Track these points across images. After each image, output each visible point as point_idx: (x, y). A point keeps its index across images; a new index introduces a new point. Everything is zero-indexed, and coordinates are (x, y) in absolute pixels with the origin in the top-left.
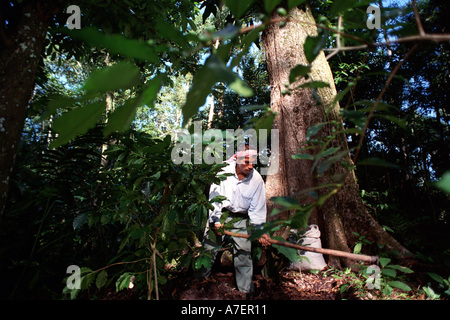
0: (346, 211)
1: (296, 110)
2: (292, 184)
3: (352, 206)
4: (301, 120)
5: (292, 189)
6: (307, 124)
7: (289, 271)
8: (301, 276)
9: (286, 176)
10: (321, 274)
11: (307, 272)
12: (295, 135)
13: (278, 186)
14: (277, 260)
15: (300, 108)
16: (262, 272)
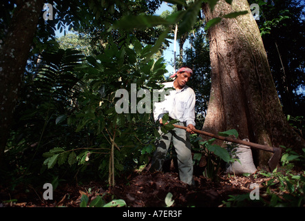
0: (273, 130)
1: (229, 55)
2: (227, 109)
3: (278, 125)
4: (233, 61)
5: (227, 113)
6: (238, 64)
7: (225, 174)
8: (235, 178)
9: (223, 104)
10: (252, 176)
11: (240, 175)
12: (229, 74)
13: (216, 113)
14: (215, 166)
15: (232, 53)
16: (204, 173)
